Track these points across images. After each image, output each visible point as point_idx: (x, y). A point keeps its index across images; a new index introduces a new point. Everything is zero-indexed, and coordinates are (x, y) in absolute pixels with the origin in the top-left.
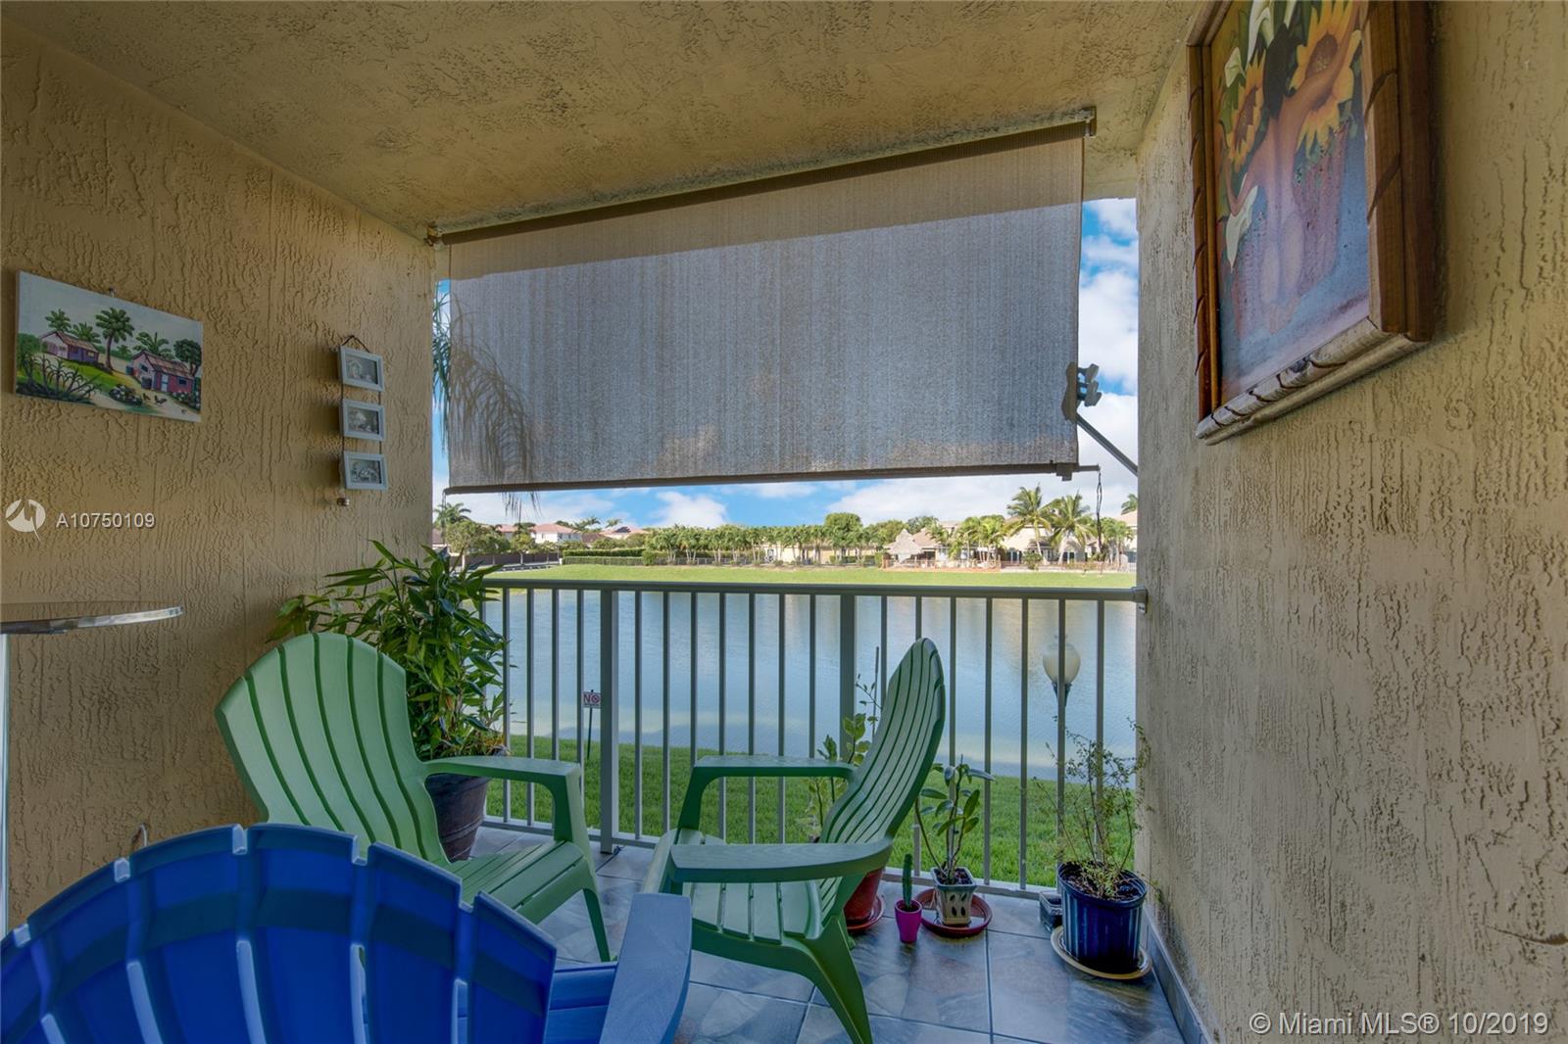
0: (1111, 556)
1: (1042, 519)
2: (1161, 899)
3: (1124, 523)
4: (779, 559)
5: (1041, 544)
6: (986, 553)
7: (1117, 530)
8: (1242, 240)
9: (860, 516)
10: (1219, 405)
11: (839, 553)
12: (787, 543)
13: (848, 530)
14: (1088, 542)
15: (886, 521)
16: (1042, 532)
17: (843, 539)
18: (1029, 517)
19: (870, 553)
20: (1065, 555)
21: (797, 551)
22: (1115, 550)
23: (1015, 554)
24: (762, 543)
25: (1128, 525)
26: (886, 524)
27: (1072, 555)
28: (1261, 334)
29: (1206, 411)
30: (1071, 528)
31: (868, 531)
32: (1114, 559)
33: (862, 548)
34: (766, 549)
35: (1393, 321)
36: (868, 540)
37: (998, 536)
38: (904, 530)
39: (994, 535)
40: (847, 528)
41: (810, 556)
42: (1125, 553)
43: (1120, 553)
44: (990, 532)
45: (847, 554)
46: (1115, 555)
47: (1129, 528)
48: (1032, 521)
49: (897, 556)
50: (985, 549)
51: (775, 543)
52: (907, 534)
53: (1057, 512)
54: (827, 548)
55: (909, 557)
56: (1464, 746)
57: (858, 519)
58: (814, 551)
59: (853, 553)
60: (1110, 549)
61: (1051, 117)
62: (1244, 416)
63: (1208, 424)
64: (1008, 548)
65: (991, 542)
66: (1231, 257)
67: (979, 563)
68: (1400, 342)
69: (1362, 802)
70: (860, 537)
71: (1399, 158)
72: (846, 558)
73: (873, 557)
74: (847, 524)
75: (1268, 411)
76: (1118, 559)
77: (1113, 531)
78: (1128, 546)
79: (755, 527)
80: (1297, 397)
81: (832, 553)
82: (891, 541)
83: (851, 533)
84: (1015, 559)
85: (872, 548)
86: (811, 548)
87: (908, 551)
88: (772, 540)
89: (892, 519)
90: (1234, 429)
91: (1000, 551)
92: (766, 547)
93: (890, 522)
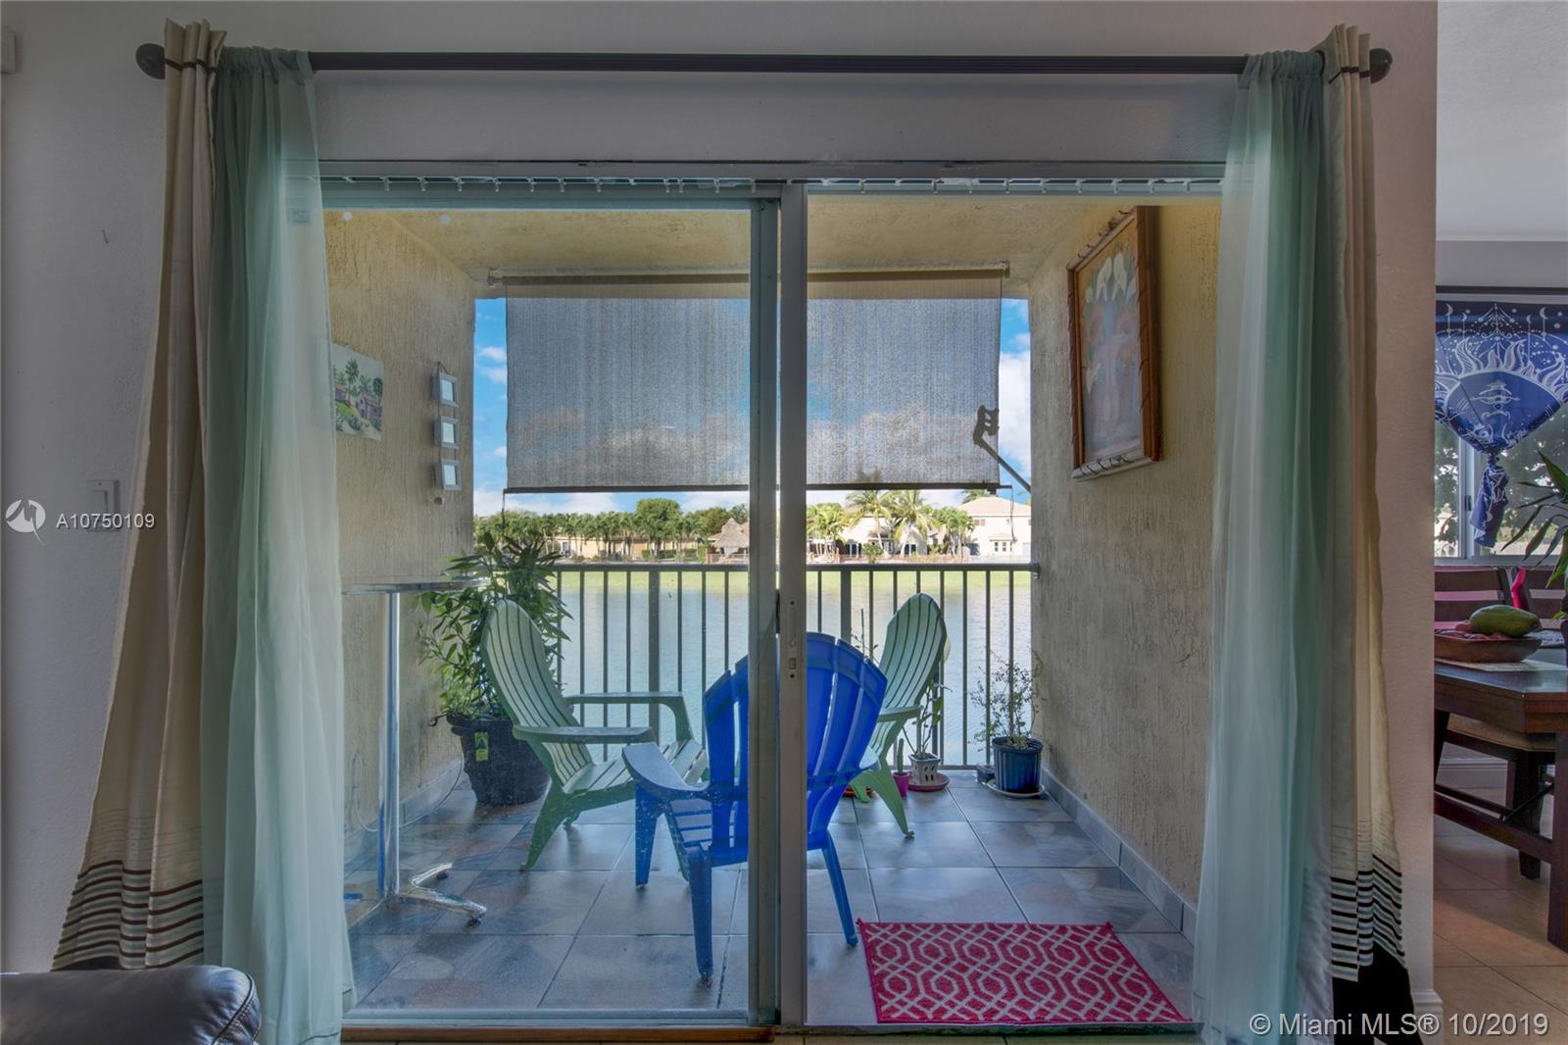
0: (953, 549)
1: (882, 508)
2: (1051, 750)
3: (966, 512)
4: (579, 554)
5: (882, 536)
6: (823, 545)
7: (959, 521)
8: (1094, 384)
9: (679, 502)
10: (1083, 462)
11: (653, 546)
12: (590, 534)
13: (666, 519)
14: (929, 533)
15: (707, 509)
16: (883, 522)
17: (660, 529)
18: (868, 505)
19: (690, 546)
20: (907, 547)
21: (601, 543)
22: (956, 541)
23: (854, 546)
24: (557, 534)
25: (969, 515)
26: (707, 512)
27: (914, 547)
28: (1103, 434)
29: (1077, 465)
30: (912, 518)
31: (688, 520)
32: (956, 551)
33: (681, 540)
34: (561, 542)
35: (1147, 453)
36: (689, 530)
37: (836, 526)
38: (732, 519)
39: (833, 525)
40: (664, 516)
41: (617, 551)
42: (967, 545)
43: (963, 545)
44: (827, 521)
45: (662, 548)
46: (956, 547)
47: (970, 518)
48: (872, 510)
49: (722, 550)
50: (822, 542)
51: (575, 535)
52: (734, 523)
53: (897, 500)
54: (641, 541)
55: (736, 550)
56: (1169, 604)
57: (677, 506)
58: (622, 545)
59: (670, 546)
60: (952, 540)
61: (983, 264)
62: (1096, 473)
63: (1078, 472)
64: (846, 540)
65: (829, 534)
66: (1089, 389)
67: (816, 557)
68: (1149, 460)
69: (1142, 640)
70: (680, 527)
71: (1149, 393)
72: (662, 552)
73: (693, 551)
74: (665, 512)
75: (1106, 472)
76: (959, 551)
77: (955, 521)
78: (970, 537)
79: (548, 514)
80: (1117, 470)
81: (645, 546)
82: (713, 533)
83: (668, 522)
84: (854, 553)
85: (693, 540)
86: (619, 541)
87: (735, 544)
88: (571, 531)
89: (713, 507)
90: (1090, 477)
91: (838, 543)
92: (561, 540)
93: (711, 509)
